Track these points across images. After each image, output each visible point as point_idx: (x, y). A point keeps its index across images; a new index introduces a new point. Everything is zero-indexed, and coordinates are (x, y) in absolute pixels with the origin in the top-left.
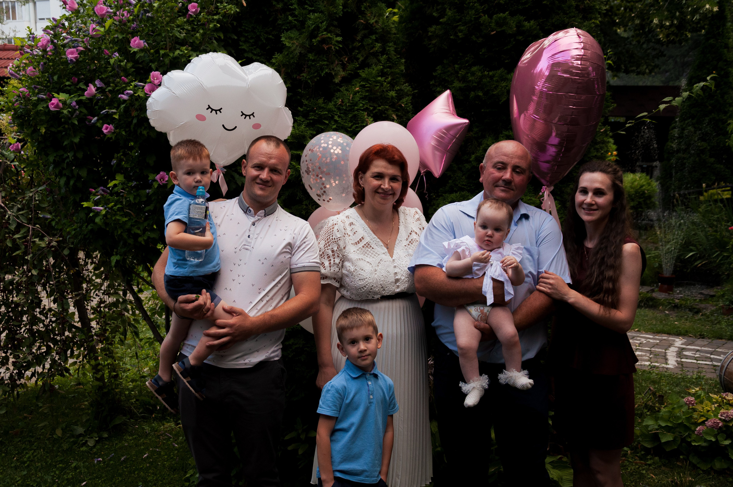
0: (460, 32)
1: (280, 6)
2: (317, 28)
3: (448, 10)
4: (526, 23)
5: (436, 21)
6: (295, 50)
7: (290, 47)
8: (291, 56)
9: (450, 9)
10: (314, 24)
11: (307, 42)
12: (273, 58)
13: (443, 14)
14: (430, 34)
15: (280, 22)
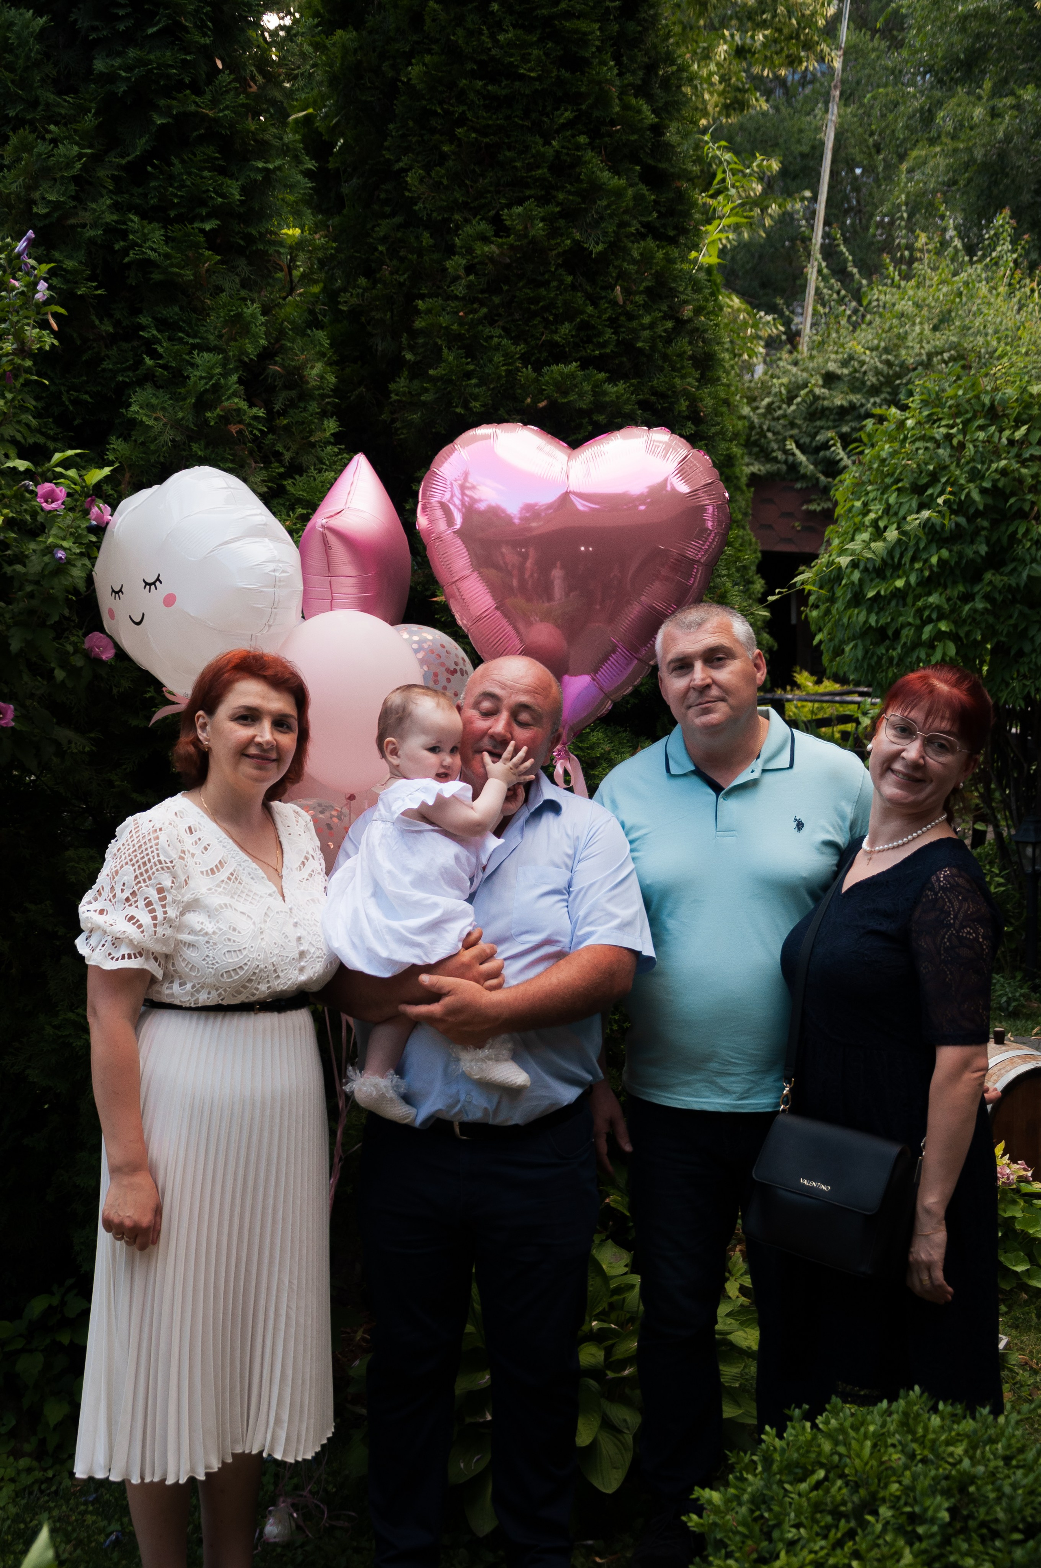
0: (476, 400)
1: (107, 327)
2: (216, 388)
3: (445, 351)
4: (610, 388)
5: (417, 371)
6: (161, 433)
7: (150, 427)
8: (152, 447)
9: (449, 349)
10: (211, 378)
11: (190, 417)
12: (108, 450)
13: (437, 357)
14: (394, 397)
15: (111, 366)
